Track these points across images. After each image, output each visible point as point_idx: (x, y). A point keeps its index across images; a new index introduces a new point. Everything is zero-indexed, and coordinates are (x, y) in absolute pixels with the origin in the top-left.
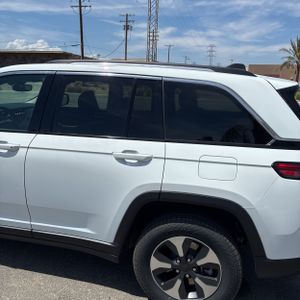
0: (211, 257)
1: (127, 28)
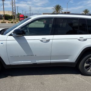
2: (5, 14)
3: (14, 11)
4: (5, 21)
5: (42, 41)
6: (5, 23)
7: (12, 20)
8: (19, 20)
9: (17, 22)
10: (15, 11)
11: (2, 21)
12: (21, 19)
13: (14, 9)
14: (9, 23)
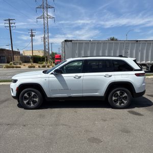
0: (126, 95)
1: (32, 36)
2: (34, 55)
3: (47, 51)
4: (34, 64)
5: (75, 77)
6: (34, 67)
7: (44, 64)
8: (54, 63)
9: (51, 65)
10: (49, 50)
11: (30, 64)
12: (57, 61)
13: (47, 47)
14: (39, 67)
